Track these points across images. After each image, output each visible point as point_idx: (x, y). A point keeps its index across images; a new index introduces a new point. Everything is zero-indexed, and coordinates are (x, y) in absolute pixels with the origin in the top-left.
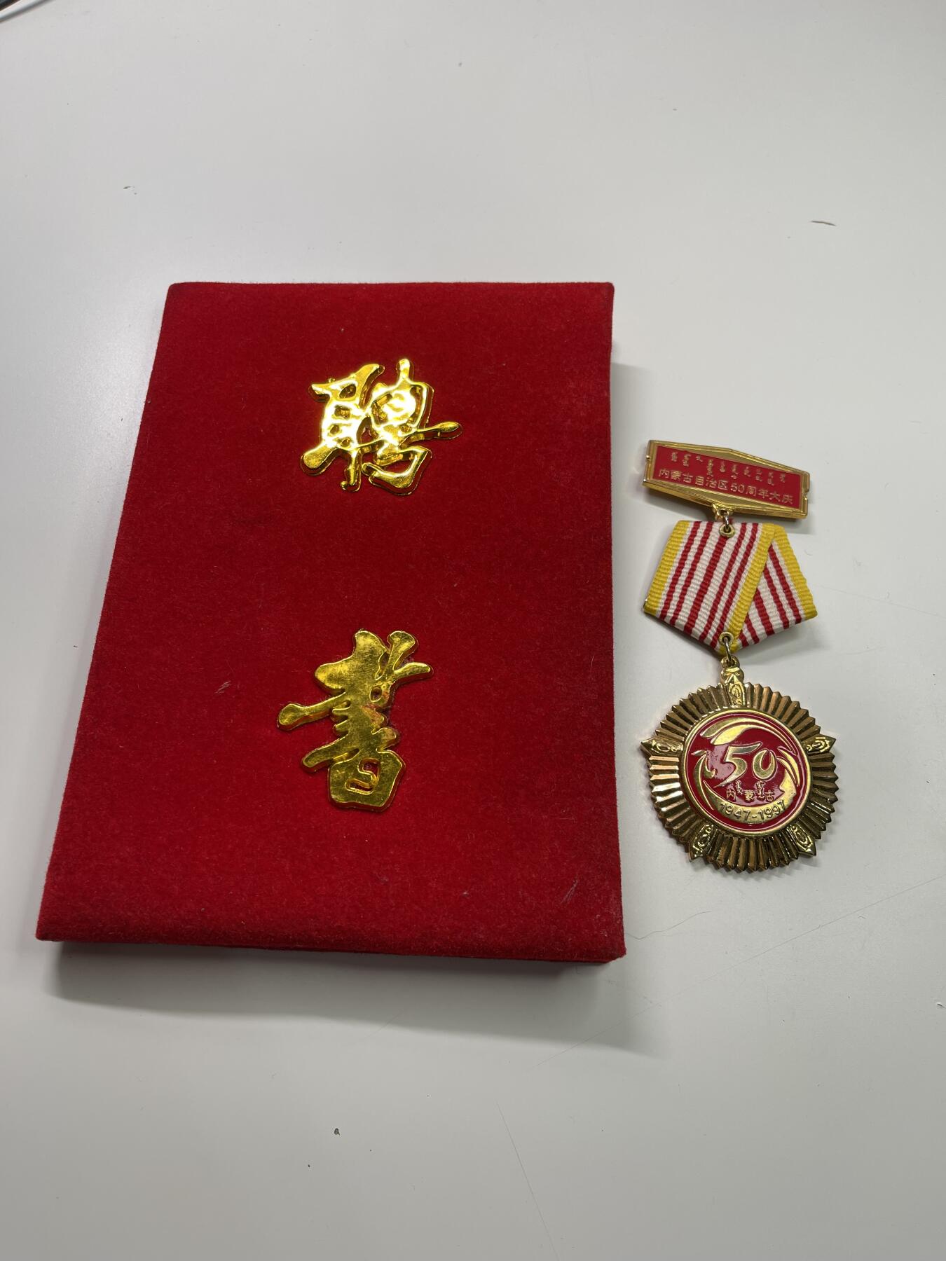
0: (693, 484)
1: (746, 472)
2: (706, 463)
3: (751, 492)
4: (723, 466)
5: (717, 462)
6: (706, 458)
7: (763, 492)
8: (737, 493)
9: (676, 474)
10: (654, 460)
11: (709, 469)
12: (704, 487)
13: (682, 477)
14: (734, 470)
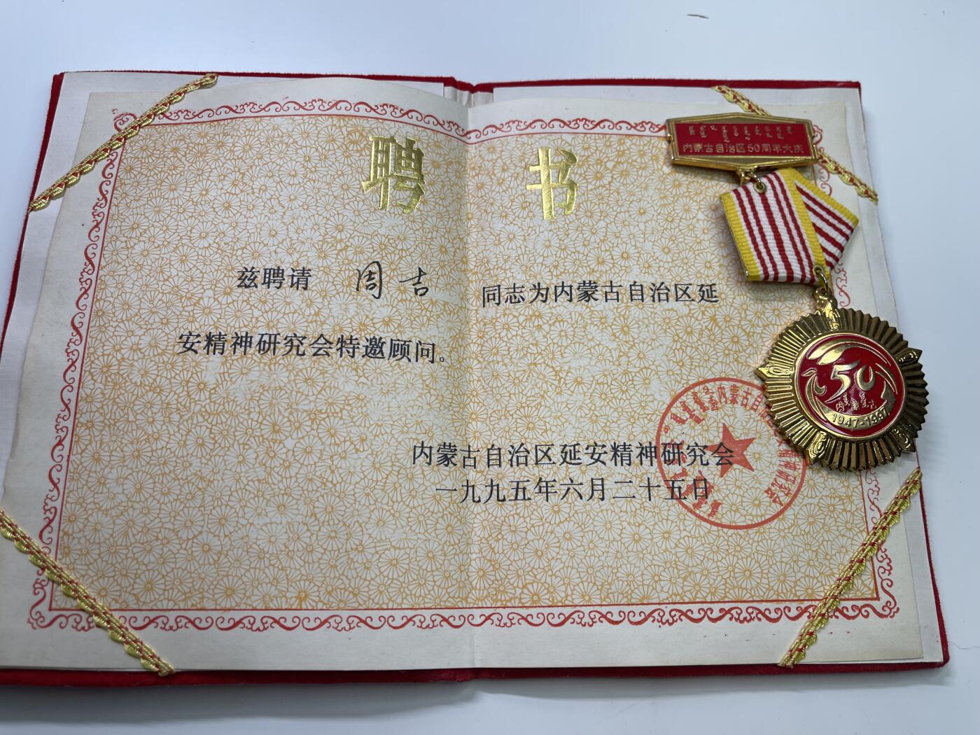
0: (715, 153)
1: (757, 132)
2: (720, 131)
3: (766, 150)
4: (736, 131)
5: (730, 127)
6: (719, 126)
7: (777, 148)
8: (754, 153)
9: (699, 146)
10: (675, 136)
11: (725, 136)
12: (725, 153)
13: (704, 149)
14: (746, 132)
